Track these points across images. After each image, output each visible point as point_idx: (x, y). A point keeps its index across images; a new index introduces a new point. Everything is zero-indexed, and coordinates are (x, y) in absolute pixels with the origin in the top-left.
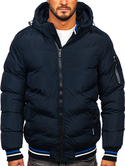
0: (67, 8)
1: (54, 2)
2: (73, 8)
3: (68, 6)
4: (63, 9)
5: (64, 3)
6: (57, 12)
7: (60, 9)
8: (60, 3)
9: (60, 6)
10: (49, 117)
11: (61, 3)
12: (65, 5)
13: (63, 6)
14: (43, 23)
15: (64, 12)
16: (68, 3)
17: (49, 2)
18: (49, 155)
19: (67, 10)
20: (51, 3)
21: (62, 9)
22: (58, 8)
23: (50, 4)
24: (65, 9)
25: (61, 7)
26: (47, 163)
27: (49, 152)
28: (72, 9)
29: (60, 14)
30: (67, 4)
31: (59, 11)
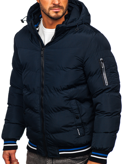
0: (59, 7)
1: (45, 2)
2: (66, 6)
3: (61, 5)
4: (56, 8)
5: (57, 3)
6: (50, 12)
7: (53, 9)
8: (52, 3)
9: (52, 5)
11: (54, 3)
12: (57, 5)
13: (55, 6)
15: (57, 12)
16: (60, 2)
17: (40, 3)
18: (36, 149)
19: (60, 10)
20: (42, 3)
21: (54, 9)
22: (50, 9)
23: (40, 4)
24: (57, 8)
25: (54, 7)
26: (36, 156)
27: (36, 146)
28: (65, 8)
29: (53, 14)
30: (59, 4)
31: (51, 11)
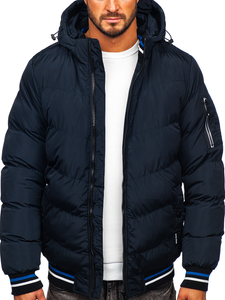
6: (102, 24)
7: (106, 18)
8: (105, 9)
10: (73, 214)
12: (113, 13)
14: (76, 38)
16: (120, 8)
30: (117, 10)
